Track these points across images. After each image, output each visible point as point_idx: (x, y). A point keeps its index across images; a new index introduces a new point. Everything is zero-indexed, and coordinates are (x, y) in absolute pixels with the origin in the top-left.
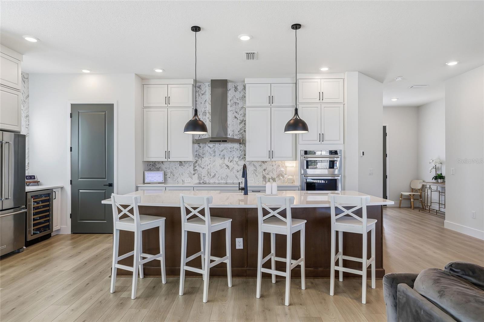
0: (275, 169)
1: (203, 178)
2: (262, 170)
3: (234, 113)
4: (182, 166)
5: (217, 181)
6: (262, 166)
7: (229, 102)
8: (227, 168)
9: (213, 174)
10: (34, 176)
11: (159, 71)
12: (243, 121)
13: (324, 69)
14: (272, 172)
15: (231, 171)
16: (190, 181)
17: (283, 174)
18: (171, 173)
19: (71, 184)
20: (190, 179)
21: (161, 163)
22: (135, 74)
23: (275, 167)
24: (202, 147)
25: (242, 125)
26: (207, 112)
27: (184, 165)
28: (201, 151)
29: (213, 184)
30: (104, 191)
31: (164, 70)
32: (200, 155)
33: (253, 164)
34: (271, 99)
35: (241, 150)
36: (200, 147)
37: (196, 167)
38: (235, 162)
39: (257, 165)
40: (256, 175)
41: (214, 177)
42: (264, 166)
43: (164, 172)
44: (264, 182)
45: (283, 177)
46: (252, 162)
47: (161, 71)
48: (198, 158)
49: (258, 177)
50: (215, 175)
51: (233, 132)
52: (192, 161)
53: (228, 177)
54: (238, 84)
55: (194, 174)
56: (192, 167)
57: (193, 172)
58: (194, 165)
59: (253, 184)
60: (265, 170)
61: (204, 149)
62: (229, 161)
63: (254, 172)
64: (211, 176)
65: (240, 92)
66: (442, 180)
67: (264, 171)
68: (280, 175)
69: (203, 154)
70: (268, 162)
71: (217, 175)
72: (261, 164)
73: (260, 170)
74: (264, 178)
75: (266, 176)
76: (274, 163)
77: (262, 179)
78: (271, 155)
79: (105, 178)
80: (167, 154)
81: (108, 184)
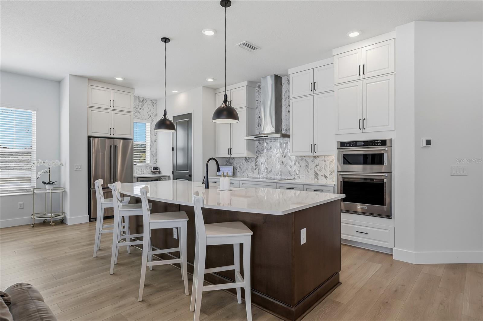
0: (328, 165)
2: (314, 166)
3: (287, 107)
4: (247, 162)
5: (273, 177)
6: (314, 162)
7: (283, 97)
8: (281, 164)
10: (158, 168)
15: (285, 166)
19: (173, 174)
20: (252, 173)
21: (233, 158)
22: (203, 86)
23: (327, 163)
24: (261, 143)
27: (248, 161)
28: (260, 147)
29: (269, 179)
31: (214, 79)
32: (260, 151)
33: (305, 160)
36: (260, 143)
37: (257, 162)
38: (288, 158)
39: (309, 160)
40: (308, 171)
42: (317, 161)
43: (233, 167)
44: (316, 180)
46: (305, 158)
47: (212, 80)
48: (258, 154)
49: (309, 173)
51: (286, 127)
52: (254, 157)
53: (283, 173)
55: (255, 169)
56: (254, 162)
57: (254, 167)
58: (255, 161)
59: (305, 182)
60: (317, 166)
61: (263, 145)
62: (283, 157)
63: (306, 168)
64: (269, 172)
67: (315, 167)
69: (262, 150)
70: (320, 158)
71: (273, 171)
72: (313, 159)
73: (312, 166)
74: (316, 175)
75: (318, 172)
76: (326, 158)
77: (313, 176)
78: (314, 149)
79: (188, 170)
80: (229, 151)
81: (189, 175)
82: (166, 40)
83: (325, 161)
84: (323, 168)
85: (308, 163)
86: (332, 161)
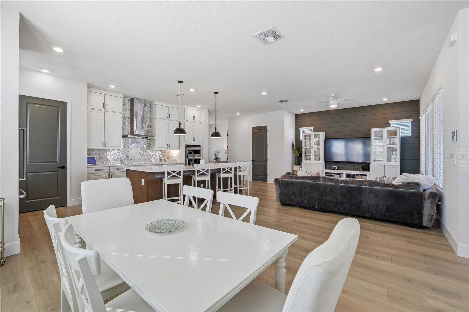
1: (124, 161)
2: (160, 155)
8: (139, 154)
9: (130, 158)
11: (112, 87)
12: (149, 126)
13: (199, 106)
14: (165, 156)
15: (142, 156)
16: (114, 163)
17: (170, 158)
18: (100, 157)
21: (91, 150)
22: (88, 83)
23: (166, 153)
25: (149, 128)
26: (127, 117)
30: (57, 172)
31: (116, 87)
34: (169, 116)
35: (148, 143)
38: (144, 151)
41: (131, 160)
45: (170, 159)
46: (154, 151)
47: (114, 87)
50: (132, 158)
54: (147, 103)
64: (130, 160)
65: (147, 108)
66: (218, 160)
68: (169, 158)
71: (133, 159)
74: (161, 159)
76: (165, 151)
78: (168, 146)
79: (58, 161)
80: (104, 144)
81: (61, 166)
82: (180, 82)
86: (168, 153)
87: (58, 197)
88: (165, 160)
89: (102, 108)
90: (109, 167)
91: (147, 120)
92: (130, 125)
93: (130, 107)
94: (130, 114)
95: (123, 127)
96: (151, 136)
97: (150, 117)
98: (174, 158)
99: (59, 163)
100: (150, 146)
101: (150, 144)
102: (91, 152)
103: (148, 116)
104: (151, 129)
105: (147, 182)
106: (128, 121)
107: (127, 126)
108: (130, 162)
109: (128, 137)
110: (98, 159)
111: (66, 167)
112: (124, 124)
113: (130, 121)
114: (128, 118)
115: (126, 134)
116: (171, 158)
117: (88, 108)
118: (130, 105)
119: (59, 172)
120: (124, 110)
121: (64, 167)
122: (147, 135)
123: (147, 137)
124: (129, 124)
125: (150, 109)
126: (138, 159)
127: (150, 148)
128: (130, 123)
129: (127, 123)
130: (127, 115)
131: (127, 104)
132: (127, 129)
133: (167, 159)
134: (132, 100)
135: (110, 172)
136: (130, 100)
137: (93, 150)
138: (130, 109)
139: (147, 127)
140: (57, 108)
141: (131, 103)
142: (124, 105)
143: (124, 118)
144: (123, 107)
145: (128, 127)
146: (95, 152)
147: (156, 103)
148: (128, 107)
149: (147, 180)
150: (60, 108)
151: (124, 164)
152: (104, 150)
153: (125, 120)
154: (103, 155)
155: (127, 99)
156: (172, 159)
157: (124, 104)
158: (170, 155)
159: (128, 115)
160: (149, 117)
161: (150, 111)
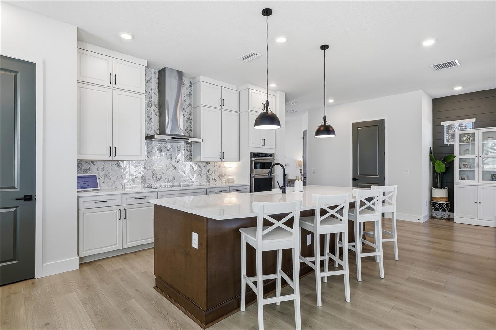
0: (217, 170)
1: (147, 181)
2: (206, 170)
5: (163, 185)
6: (206, 167)
8: (173, 170)
9: (158, 177)
12: (190, 121)
13: (273, 85)
14: (214, 173)
15: (178, 172)
16: (130, 186)
17: (223, 175)
18: (106, 176)
20: (131, 183)
23: (217, 168)
26: (153, 103)
29: (159, 188)
30: (14, 209)
34: (222, 103)
35: (187, 150)
38: (181, 163)
39: (202, 165)
40: (201, 176)
41: (160, 179)
42: (208, 167)
44: (208, 183)
45: (223, 178)
46: (198, 163)
47: (129, 38)
49: (202, 178)
50: (161, 177)
53: (175, 180)
54: (186, 78)
55: (136, 177)
60: (208, 171)
62: (176, 162)
63: (199, 173)
64: (157, 179)
65: (187, 88)
67: (207, 172)
68: (221, 176)
70: (211, 163)
72: (205, 165)
73: (204, 171)
74: (208, 178)
75: (210, 176)
76: (216, 164)
77: (206, 180)
78: (222, 156)
79: (16, 186)
80: (113, 150)
81: (22, 196)
83: (215, 167)
84: (213, 172)
85: (201, 169)
86: (220, 167)
87: (16, 262)
88: (215, 180)
89: (109, 84)
90: (121, 196)
91: (187, 110)
92: (158, 117)
93: (157, 85)
94: (158, 99)
95: (145, 121)
96: (192, 136)
97: (191, 105)
98: (229, 176)
99: (18, 190)
100: (191, 155)
101: (191, 151)
102: (89, 166)
103: (187, 102)
104: (192, 126)
105: (207, 241)
106: (154, 111)
107: (153, 120)
108: (158, 184)
109: (156, 137)
110: (102, 179)
111: (33, 198)
112: (148, 116)
113: (157, 110)
114: (155, 105)
115: (151, 133)
116: (225, 175)
117: (79, 82)
118: (158, 81)
119: (18, 208)
120: (148, 91)
121: (30, 198)
122: (187, 135)
123: (188, 139)
124: (156, 115)
125: (190, 91)
126: (171, 178)
127: (191, 158)
128: (158, 114)
129: (153, 113)
130: (153, 100)
131: (153, 81)
132: (152, 125)
133: (219, 177)
134: (162, 73)
135: (122, 205)
136: (158, 72)
137: (93, 161)
138: (158, 89)
139: (187, 122)
140: (14, 74)
141: (159, 78)
142: (148, 81)
143: (149, 105)
144: (146, 86)
145: (155, 120)
146: (98, 165)
147: (202, 78)
148: (154, 85)
149: (207, 238)
150: (19, 75)
151: (148, 187)
152: (113, 163)
153: (149, 109)
154: (111, 171)
155: (153, 71)
156: (226, 178)
157: (148, 79)
158: (223, 170)
159: (155, 98)
160: (189, 105)
161: (191, 95)
